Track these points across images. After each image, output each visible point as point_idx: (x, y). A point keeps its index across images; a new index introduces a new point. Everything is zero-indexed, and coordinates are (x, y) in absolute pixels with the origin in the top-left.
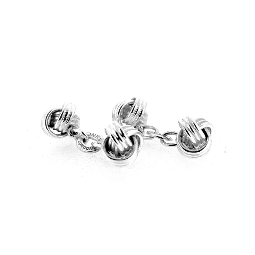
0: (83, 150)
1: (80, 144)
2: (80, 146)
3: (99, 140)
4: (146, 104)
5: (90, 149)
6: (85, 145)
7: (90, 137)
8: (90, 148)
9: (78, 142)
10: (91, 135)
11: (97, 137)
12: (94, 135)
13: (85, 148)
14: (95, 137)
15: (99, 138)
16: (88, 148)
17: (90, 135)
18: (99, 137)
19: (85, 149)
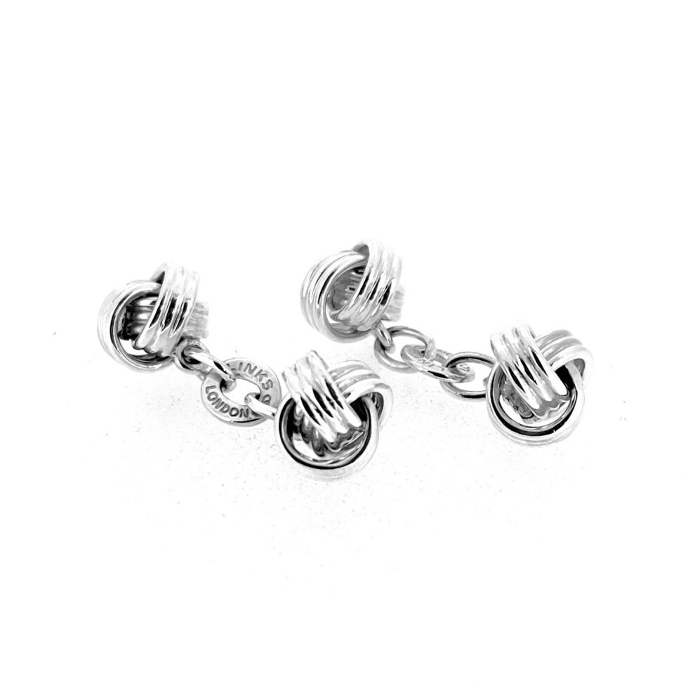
0: (222, 416)
1: (213, 397)
2: (213, 404)
3: (266, 386)
4: (400, 264)
5: (241, 416)
6: (226, 402)
7: (239, 375)
8: (240, 412)
9: (207, 392)
10: (243, 368)
11: (261, 374)
12: (253, 367)
13: (226, 412)
14: (256, 376)
15: (265, 380)
16: (234, 412)
17: (240, 369)
18: (265, 375)
19: (228, 414)
